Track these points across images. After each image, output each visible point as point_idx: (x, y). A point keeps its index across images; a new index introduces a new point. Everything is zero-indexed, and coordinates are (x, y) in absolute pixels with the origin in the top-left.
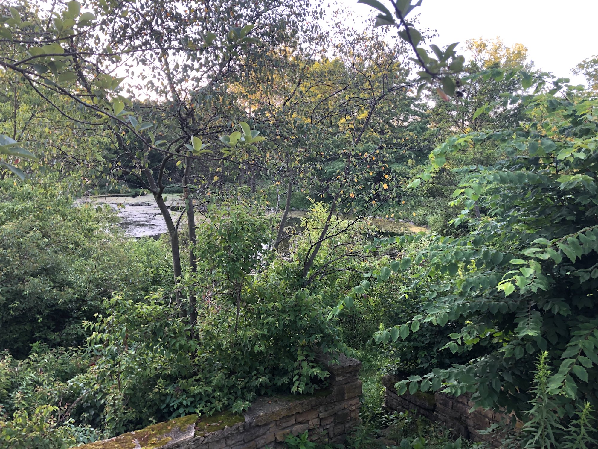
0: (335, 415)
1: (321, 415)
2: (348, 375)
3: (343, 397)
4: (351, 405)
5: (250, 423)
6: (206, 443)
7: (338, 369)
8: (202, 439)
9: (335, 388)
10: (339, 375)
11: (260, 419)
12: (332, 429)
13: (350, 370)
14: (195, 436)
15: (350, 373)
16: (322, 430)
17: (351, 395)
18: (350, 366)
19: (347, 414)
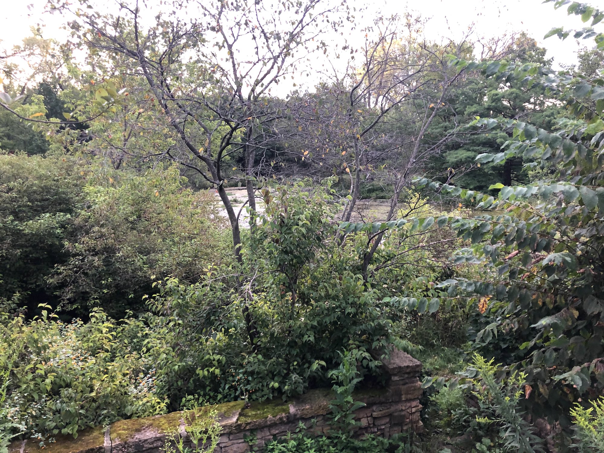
0: (390, 415)
1: (375, 414)
2: (406, 376)
3: (400, 398)
4: (411, 407)
5: (295, 415)
6: (248, 430)
7: (394, 368)
8: (244, 425)
9: (392, 388)
10: (395, 375)
11: (305, 412)
12: (388, 430)
13: (408, 370)
14: (236, 422)
15: (408, 373)
16: (376, 430)
17: (409, 396)
18: (408, 367)
19: (404, 416)
